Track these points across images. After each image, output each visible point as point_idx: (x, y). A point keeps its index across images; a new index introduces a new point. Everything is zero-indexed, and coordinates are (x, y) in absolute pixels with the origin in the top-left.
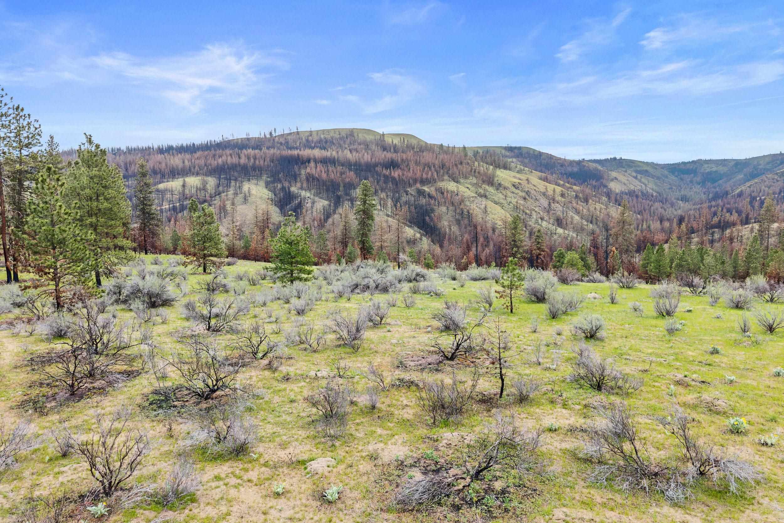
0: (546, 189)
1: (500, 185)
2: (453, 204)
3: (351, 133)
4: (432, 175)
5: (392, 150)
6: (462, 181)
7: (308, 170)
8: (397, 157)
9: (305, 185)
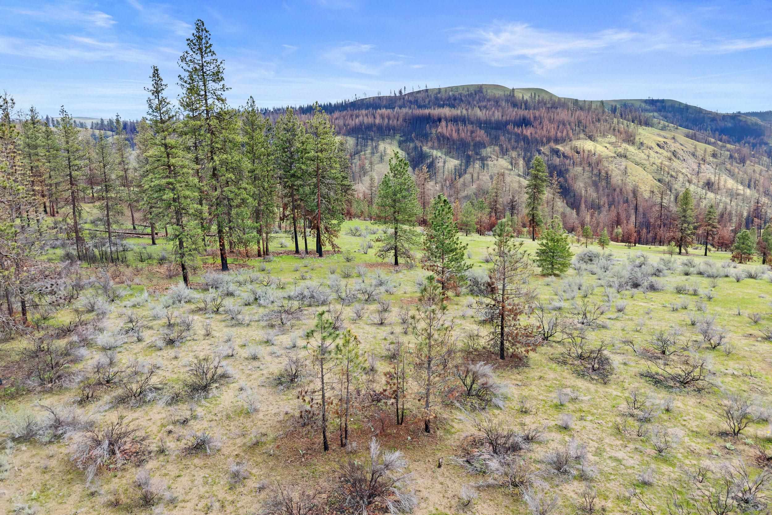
0: (695, 148)
1: (642, 144)
2: (590, 165)
3: (479, 89)
4: (568, 134)
5: (523, 107)
6: (599, 139)
7: (439, 130)
8: (529, 114)
9: (436, 144)
